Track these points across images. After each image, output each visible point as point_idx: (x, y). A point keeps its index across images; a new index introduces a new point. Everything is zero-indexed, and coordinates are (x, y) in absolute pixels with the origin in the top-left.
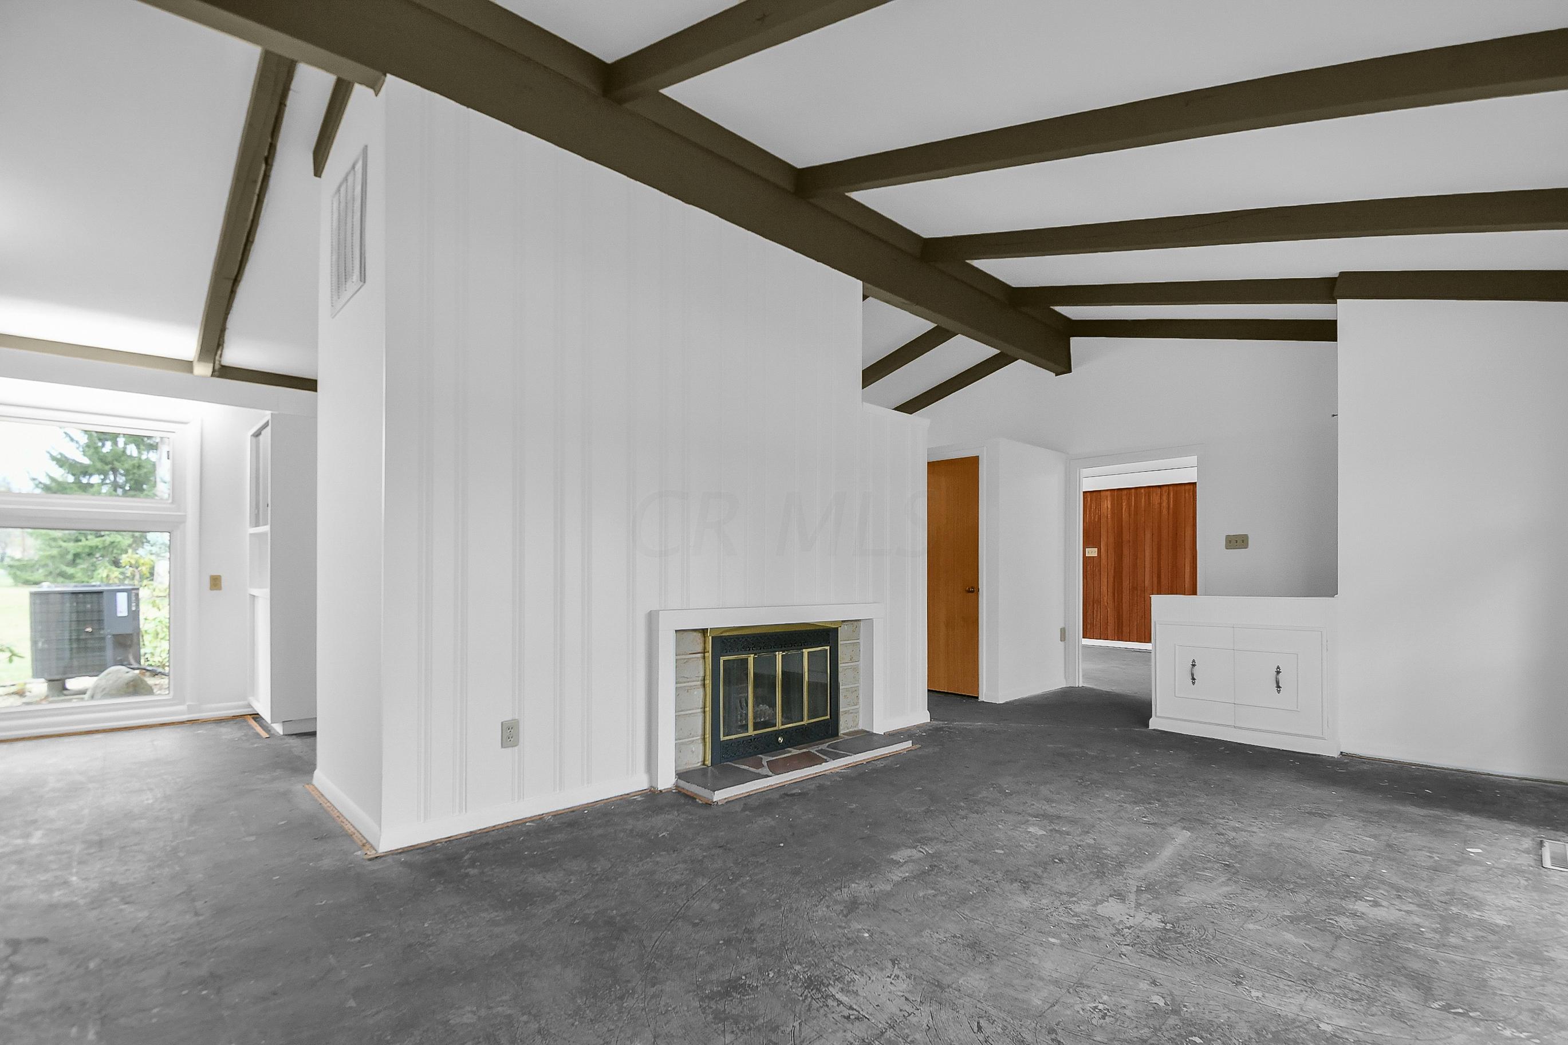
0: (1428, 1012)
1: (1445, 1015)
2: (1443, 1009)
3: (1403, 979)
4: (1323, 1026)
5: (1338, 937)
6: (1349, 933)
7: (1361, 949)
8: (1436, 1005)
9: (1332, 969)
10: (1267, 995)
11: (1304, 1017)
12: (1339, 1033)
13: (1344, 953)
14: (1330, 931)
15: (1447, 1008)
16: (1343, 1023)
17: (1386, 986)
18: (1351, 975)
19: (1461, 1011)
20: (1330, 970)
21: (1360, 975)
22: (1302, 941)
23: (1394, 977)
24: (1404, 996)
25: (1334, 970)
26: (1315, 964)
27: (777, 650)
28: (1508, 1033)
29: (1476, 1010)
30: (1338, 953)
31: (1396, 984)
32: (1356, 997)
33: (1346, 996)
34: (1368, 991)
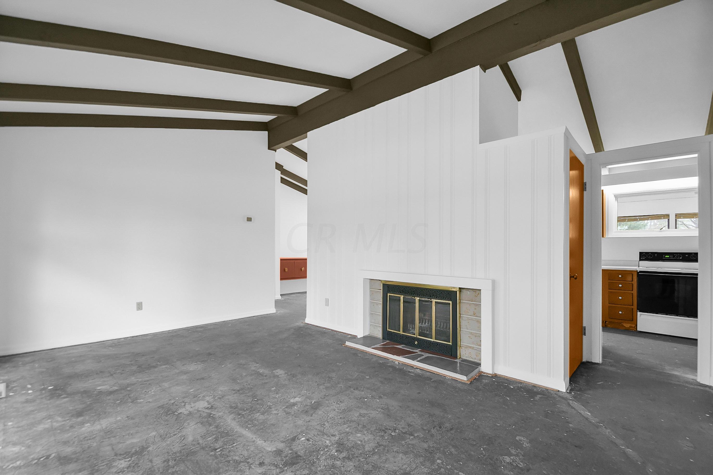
0: (55, 451)
1: (48, 454)
2: (50, 456)
3: (73, 456)
4: (89, 424)
5: (116, 455)
6: (114, 460)
7: (101, 457)
8: (53, 455)
9: (104, 441)
10: (115, 420)
11: (97, 423)
12: (82, 426)
13: (106, 450)
14: (123, 455)
15: (48, 457)
16: (83, 429)
17: (78, 449)
18: (95, 444)
19: (42, 459)
20: (104, 440)
21: (92, 446)
22: (128, 442)
23: (78, 455)
24: (68, 450)
25: (103, 442)
26: (112, 439)
27: (416, 296)
28: (18, 463)
29: (35, 464)
30: (109, 448)
31: (75, 453)
32: (86, 439)
33: (90, 436)
34: (83, 443)
